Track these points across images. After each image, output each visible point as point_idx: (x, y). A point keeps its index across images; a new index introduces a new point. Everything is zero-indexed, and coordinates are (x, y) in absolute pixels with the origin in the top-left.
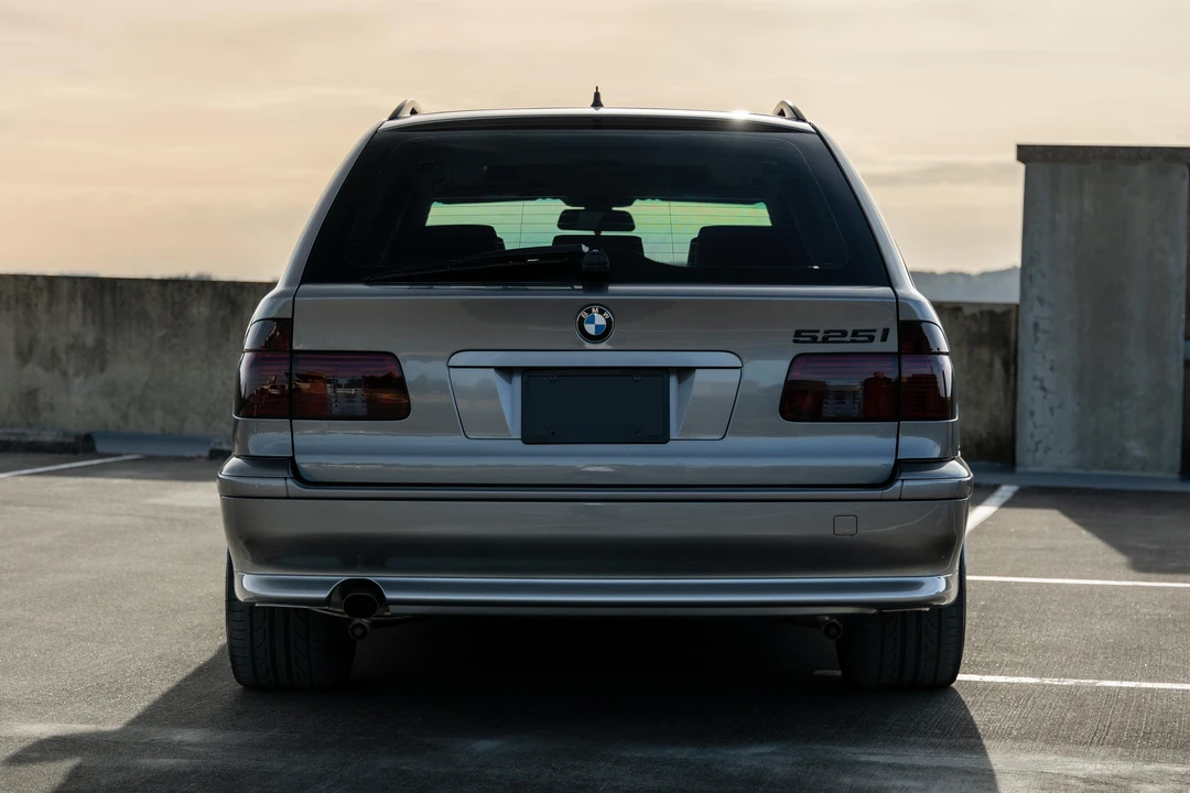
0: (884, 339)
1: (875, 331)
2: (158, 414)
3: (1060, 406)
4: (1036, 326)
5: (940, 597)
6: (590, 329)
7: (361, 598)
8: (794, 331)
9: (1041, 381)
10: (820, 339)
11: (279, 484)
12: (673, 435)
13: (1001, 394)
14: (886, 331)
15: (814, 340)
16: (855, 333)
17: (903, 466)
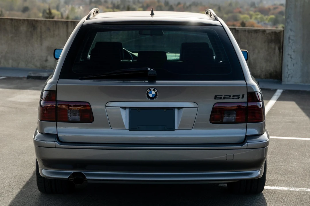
0: (243, 97)
1: (240, 95)
2: (10, 61)
3: (296, 63)
4: (289, 38)
5: (259, 176)
6: (150, 95)
7: (79, 178)
8: (214, 96)
9: (291, 55)
10: (222, 98)
11: (52, 143)
12: (176, 128)
13: (278, 58)
14: (243, 96)
15: (221, 98)
16: (234, 96)
17: (248, 137)
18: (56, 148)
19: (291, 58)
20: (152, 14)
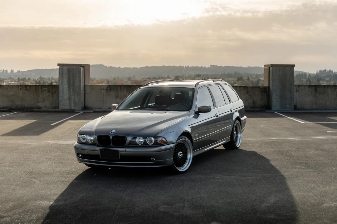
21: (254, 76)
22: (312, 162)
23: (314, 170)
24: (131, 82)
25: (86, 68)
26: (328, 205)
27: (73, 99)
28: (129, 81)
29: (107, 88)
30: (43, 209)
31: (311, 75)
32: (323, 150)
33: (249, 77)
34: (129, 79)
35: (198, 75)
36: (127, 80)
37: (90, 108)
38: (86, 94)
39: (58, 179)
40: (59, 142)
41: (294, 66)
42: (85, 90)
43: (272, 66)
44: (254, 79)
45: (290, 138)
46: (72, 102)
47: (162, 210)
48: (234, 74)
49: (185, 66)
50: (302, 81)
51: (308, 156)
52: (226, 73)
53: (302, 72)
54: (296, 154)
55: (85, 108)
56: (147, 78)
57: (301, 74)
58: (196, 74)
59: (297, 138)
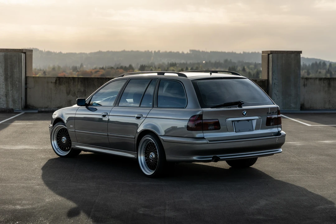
3: (279, 98)
4: (275, 83)
8: (267, 113)
12: (254, 129)
18: (208, 144)
19: (276, 95)
20: (211, 74)
21: (252, 66)
22: (313, 167)
23: (313, 176)
24: (77, 73)
25: (27, 53)
26: (322, 207)
27: (11, 96)
28: (74, 73)
29: (56, 80)
30: (9, 212)
31: (332, 64)
32: (328, 155)
33: (245, 67)
34: (75, 69)
35: (173, 63)
36: (71, 71)
37: (33, 108)
38: (28, 89)
39: (17, 185)
40: (5, 147)
41: (301, 52)
42: (26, 84)
43: (272, 52)
44: (252, 70)
45: (290, 143)
46: (10, 100)
47: (141, 212)
48: (223, 63)
49: (155, 52)
50: (320, 72)
51: (309, 161)
52: (213, 61)
53: (320, 60)
54: (295, 159)
55: (27, 107)
56: (100, 68)
57: (318, 62)
58: (170, 62)
59: (299, 143)
